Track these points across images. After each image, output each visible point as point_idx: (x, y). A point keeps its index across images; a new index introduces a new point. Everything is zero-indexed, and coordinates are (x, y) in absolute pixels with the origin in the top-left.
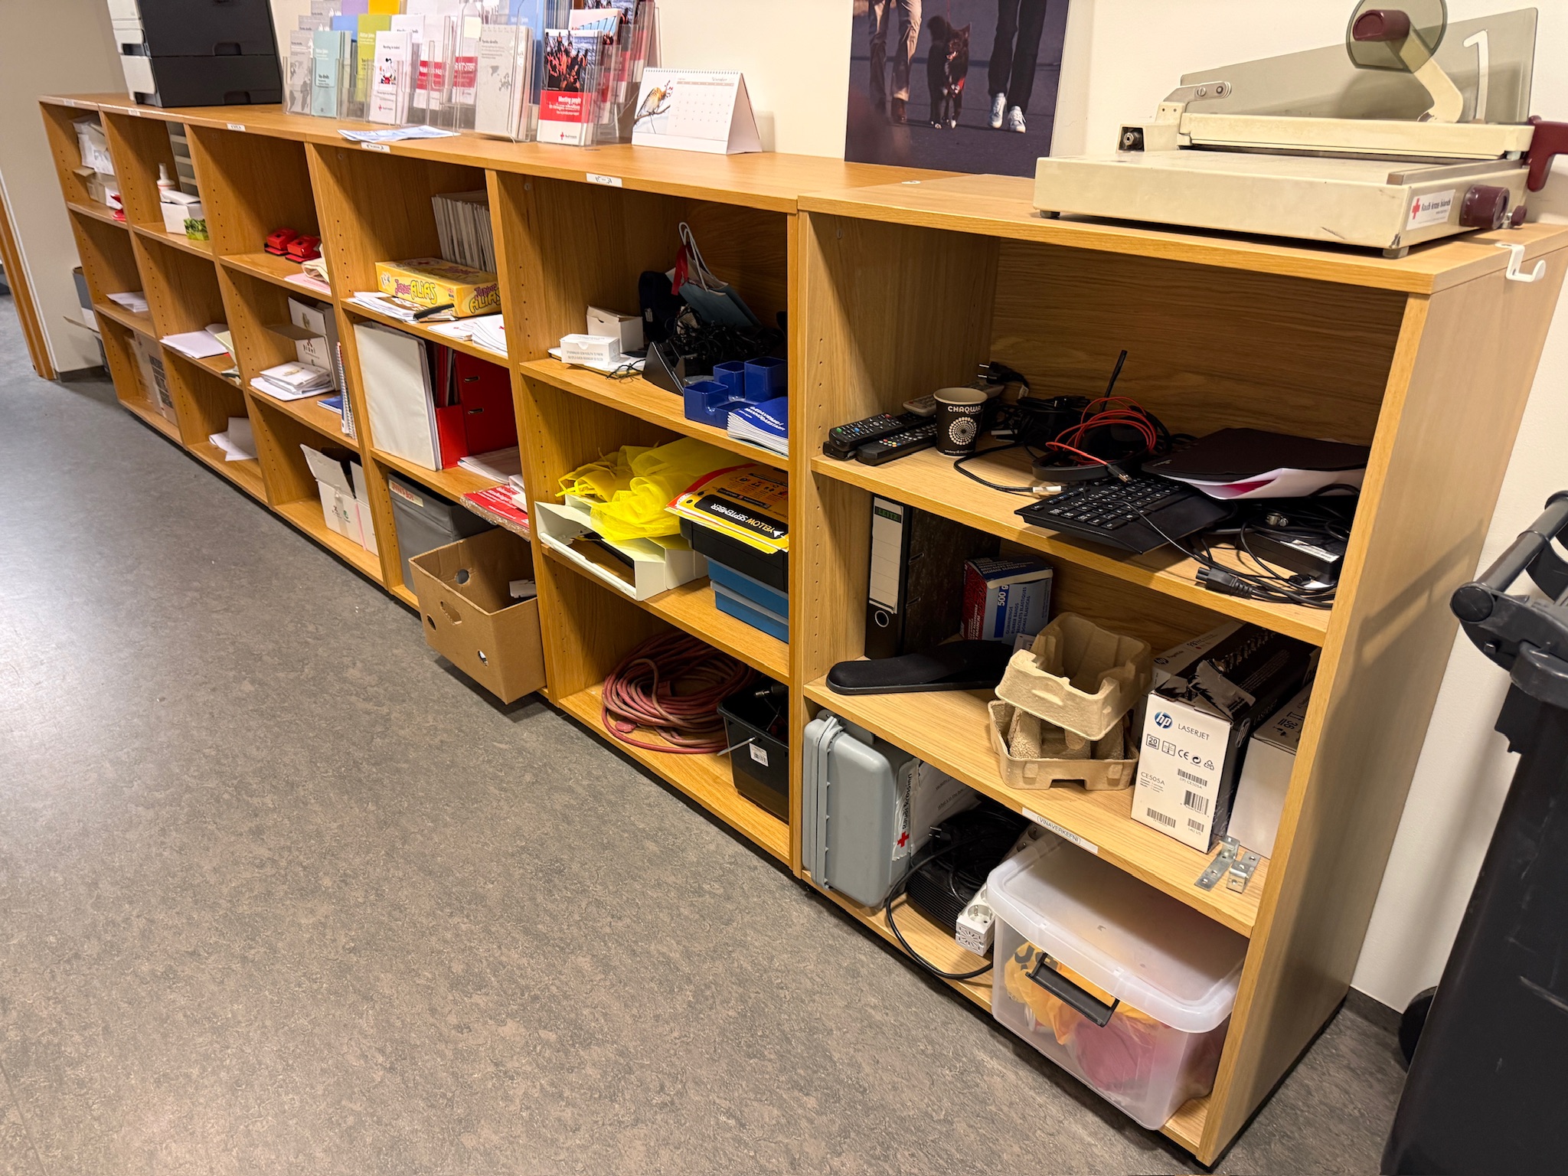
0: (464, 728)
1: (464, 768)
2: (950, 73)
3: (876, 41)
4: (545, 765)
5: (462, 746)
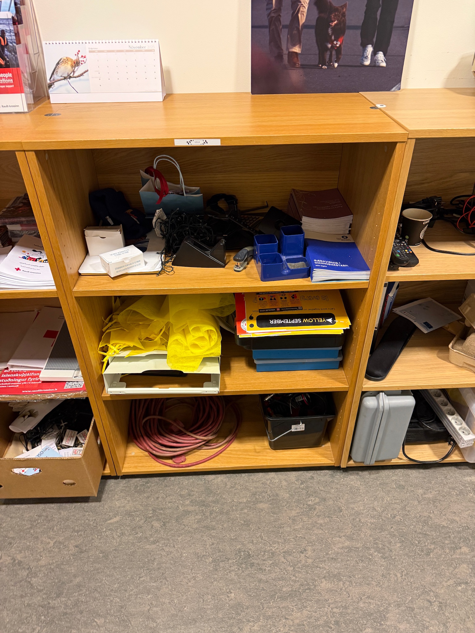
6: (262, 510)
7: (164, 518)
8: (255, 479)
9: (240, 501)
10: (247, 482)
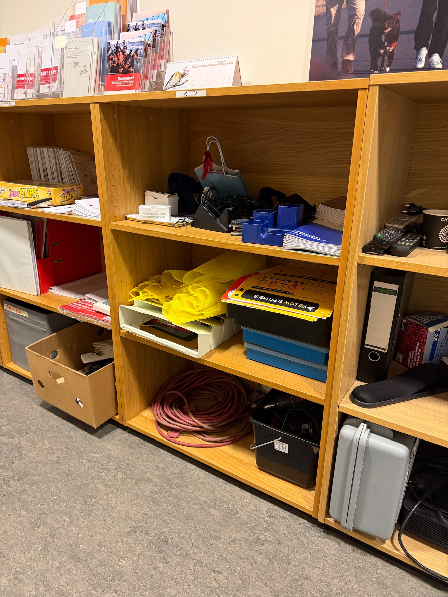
0: (70, 447)
1: (78, 474)
2: (386, 40)
3: (331, 29)
4: (128, 465)
5: (72, 459)
6: (211, 515)
7: (130, 474)
8: (228, 489)
9: (199, 497)
10: (219, 487)
